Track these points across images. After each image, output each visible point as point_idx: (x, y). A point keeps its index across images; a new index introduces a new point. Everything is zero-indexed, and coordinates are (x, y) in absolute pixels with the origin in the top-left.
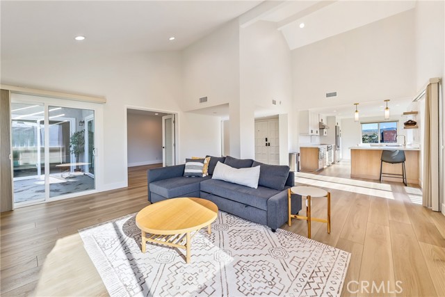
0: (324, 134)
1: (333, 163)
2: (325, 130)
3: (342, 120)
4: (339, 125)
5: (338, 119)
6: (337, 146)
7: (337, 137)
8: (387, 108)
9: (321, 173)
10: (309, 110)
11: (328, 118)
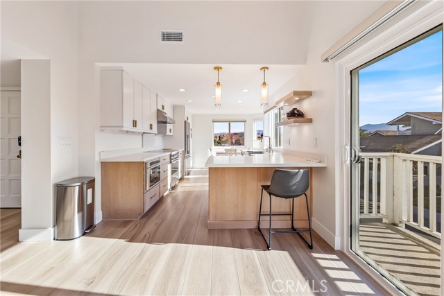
0: (168, 133)
1: (181, 179)
2: (169, 126)
3: (194, 116)
4: (190, 121)
5: (189, 112)
6: (187, 151)
7: (187, 137)
8: (264, 84)
9: (150, 226)
10: (127, 67)
11: (174, 107)
